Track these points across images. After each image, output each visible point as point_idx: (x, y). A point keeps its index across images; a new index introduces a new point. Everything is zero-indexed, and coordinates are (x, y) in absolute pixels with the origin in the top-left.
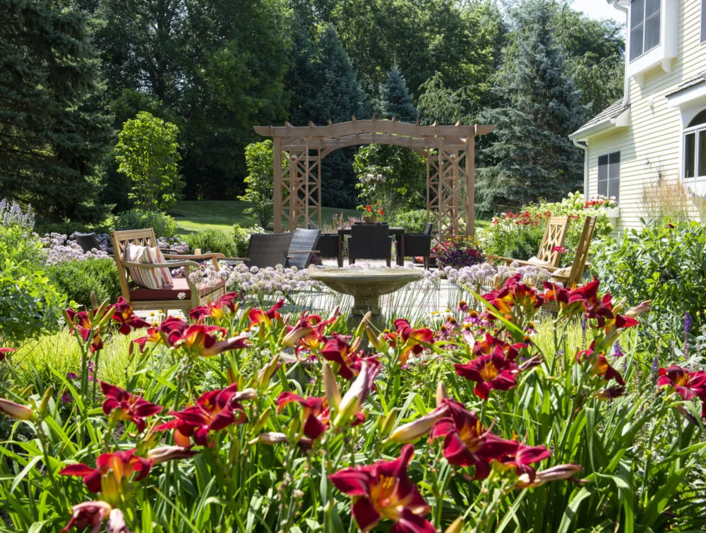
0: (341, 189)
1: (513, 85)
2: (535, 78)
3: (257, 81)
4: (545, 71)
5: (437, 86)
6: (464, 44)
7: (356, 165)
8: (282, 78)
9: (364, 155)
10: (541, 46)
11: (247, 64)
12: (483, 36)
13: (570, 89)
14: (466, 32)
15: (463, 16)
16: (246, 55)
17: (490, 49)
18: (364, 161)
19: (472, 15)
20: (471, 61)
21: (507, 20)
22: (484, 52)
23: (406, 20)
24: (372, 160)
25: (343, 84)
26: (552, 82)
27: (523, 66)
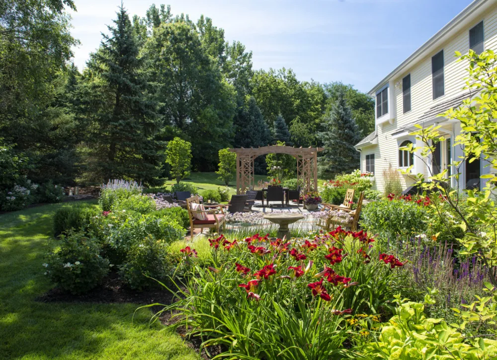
0: (258, 166)
1: (330, 122)
2: (339, 120)
3: (222, 122)
4: (343, 117)
5: (298, 122)
6: (309, 104)
7: (267, 160)
8: (232, 119)
9: (270, 156)
10: (341, 107)
11: (218, 114)
12: (317, 100)
13: (354, 124)
14: (310, 99)
15: (308, 92)
16: (217, 111)
17: (319, 106)
18: (270, 158)
19: (312, 92)
20: (312, 111)
21: (326, 93)
22: (317, 107)
23: (284, 93)
24: (273, 158)
25: (258, 122)
26: (346, 122)
27: (334, 115)
